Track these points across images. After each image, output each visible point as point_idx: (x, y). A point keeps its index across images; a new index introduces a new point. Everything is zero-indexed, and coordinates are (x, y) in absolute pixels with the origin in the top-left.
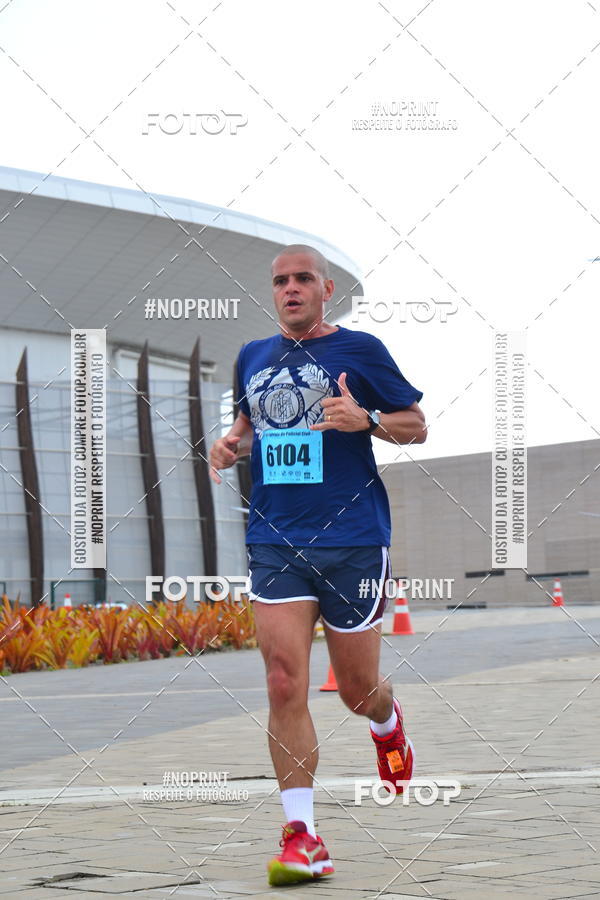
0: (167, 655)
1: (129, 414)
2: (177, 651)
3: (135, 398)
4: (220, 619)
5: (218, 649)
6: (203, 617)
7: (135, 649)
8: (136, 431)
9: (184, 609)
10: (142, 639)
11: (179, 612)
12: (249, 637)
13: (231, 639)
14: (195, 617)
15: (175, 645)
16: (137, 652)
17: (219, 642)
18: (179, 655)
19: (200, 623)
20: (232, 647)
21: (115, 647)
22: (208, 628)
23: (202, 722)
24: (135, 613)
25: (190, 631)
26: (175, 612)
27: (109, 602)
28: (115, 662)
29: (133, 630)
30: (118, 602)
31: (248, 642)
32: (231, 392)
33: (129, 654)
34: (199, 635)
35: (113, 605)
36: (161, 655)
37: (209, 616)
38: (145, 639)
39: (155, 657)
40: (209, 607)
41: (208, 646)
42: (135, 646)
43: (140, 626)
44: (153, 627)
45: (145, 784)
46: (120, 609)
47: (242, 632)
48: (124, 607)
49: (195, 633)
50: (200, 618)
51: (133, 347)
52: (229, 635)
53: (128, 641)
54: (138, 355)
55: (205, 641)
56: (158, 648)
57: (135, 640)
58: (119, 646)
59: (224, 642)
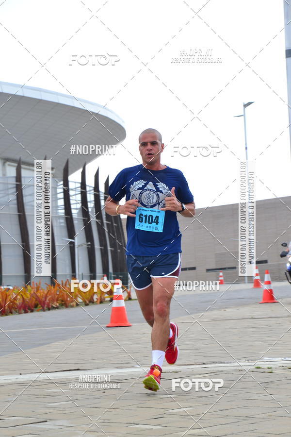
0: (32, 311)
1: (12, 194)
2: (36, 309)
3: (15, 186)
4: (58, 293)
5: (57, 308)
6: (50, 292)
7: (16, 308)
8: (15, 202)
9: (40, 289)
10: (20, 303)
11: (38, 289)
12: (72, 302)
13: (63, 303)
14: (46, 292)
15: (36, 306)
16: (17, 310)
17: (58, 304)
18: (38, 311)
19: (48, 295)
20: (64, 306)
21: (6, 308)
22: (52, 298)
23: (49, 343)
24: (16, 291)
25: (43, 299)
26: (36, 290)
27: (3, 286)
28: (6, 315)
29: (15, 299)
30: (8, 286)
31: (72, 304)
32: (62, 183)
33: (13, 311)
34: (47, 301)
35: (5, 287)
36: (29, 311)
37: (53, 292)
38: (21, 304)
39: (26, 312)
40: (52, 287)
41: (52, 306)
42: (16, 307)
43: (19, 297)
44: (25, 297)
45: (21, 374)
46: (9, 289)
47: (69, 299)
48: (11, 288)
49: (45, 300)
50: (48, 292)
51: (13, 161)
52: (62, 301)
53: (13, 304)
54: (16, 165)
55: (51, 304)
56: (27, 307)
57: (16, 304)
58: (8, 307)
59: (60, 304)
